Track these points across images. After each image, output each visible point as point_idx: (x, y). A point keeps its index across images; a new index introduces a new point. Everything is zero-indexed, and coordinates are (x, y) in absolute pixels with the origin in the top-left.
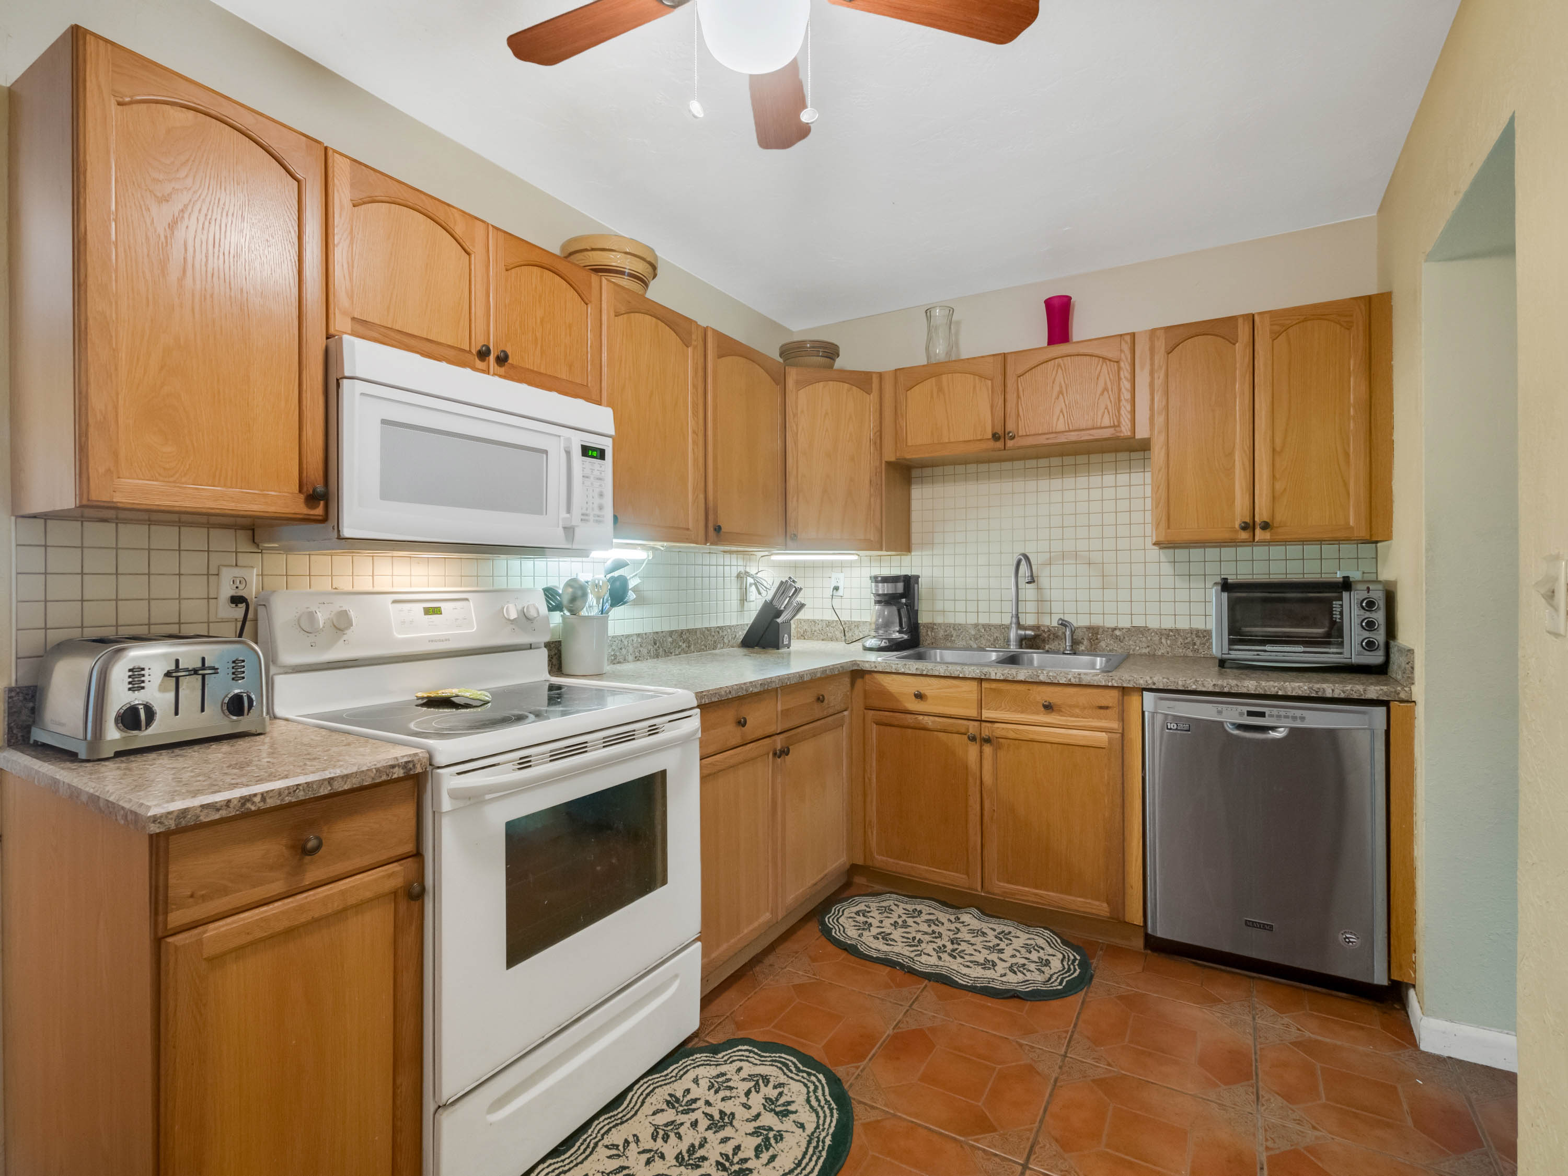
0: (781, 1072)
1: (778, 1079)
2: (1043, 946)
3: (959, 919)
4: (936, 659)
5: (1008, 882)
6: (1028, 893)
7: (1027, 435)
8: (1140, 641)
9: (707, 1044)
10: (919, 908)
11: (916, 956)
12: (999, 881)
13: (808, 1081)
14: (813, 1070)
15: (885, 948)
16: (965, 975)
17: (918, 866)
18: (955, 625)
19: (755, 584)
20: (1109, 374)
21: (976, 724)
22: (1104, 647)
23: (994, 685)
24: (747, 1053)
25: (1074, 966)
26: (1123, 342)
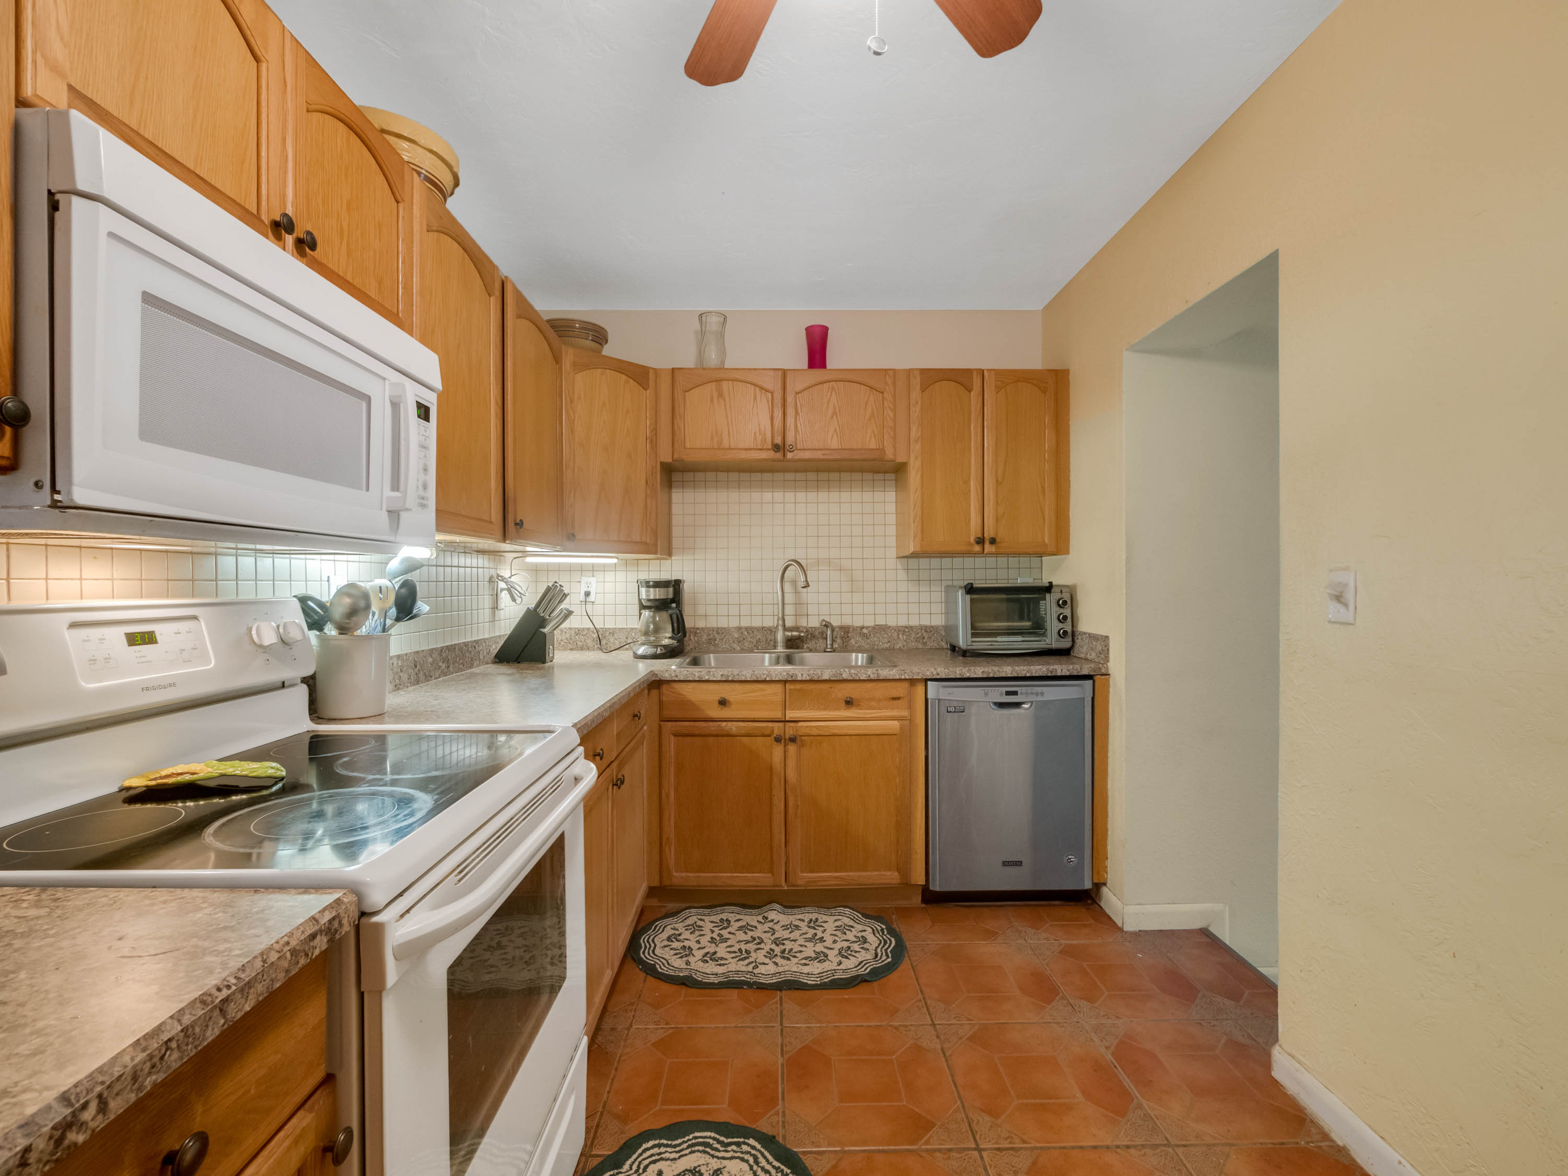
0: (708, 1156)
1: (710, 1166)
2: (852, 925)
3: (767, 918)
4: (710, 664)
5: (811, 872)
6: (828, 878)
7: (804, 449)
8: (883, 637)
9: (600, 1159)
10: (724, 916)
11: (753, 968)
12: (803, 872)
13: (742, 1153)
14: (740, 1138)
15: (720, 970)
16: (808, 974)
17: (722, 875)
18: (718, 628)
19: (509, 590)
20: (875, 402)
21: (781, 724)
22: (854, 643)
23: (798, 686)
24: (656, 1150)
25: (885, 935)
26: (887, 377)
